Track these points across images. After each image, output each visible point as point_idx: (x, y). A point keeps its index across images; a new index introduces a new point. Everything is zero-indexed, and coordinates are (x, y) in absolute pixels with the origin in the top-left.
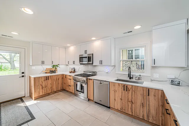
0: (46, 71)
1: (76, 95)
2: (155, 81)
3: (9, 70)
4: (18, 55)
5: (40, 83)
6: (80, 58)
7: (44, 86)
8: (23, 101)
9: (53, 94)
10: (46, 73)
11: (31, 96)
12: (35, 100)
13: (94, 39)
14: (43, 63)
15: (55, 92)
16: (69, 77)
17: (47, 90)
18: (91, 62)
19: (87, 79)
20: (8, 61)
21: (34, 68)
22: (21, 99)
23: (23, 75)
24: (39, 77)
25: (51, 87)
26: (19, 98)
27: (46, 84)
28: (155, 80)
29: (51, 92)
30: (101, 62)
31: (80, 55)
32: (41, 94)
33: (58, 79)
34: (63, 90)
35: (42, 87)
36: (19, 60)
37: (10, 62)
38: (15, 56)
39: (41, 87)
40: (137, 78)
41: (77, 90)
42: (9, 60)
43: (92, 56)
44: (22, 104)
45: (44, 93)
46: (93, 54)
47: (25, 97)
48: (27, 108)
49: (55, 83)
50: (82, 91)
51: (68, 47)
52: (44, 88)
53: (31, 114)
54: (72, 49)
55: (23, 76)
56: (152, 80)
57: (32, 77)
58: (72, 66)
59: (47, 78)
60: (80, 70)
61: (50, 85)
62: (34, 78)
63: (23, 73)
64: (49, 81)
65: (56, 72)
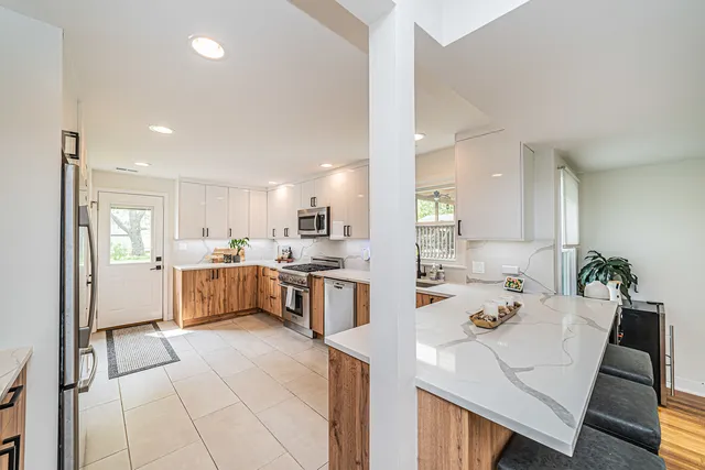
0: (215, 257)
1: (287, 323)
2: (476, 284)
3: (128, 256)
4: (148, 213)
5: (198, 285)
6: (300, 218)
7: (206, 295)
8: (156, 327)
9: (230, 318)
10: (214, 261)
11: (175, 320)
12: (184, 327)
13: (327, 166)
14: (205, 233)
15: (237, 314)
16: (271, 274)
17: (214, 306)
18: (324, 232)
19: (310, 278)
20: (125, 229)
21: (183, 246)
22: (154, 324)
23: (159, 263)
24: (195, 270)
25: (224, 300)
26: (149, 323)
27: (212, 288)
28: (475, 281)
29: (225, 314)
30: (347, 230)
31: (299, 212)
32: (199, 315)
33: (245, 279)
34: (258, 310)
35: (202, 296)
36: (149, 227)
37: (129, 234)
38: (141, 216)
39: (198, 296)
40: (434, 276)
41: (288, 309)
42: (128, 227)
43: (325, 213)
44: (155, 334)
45: (206, 315)
46: (329, 208)
47: (162, 320)
48: (165, 341)
49: (234, 288)
50: (299, 310)
51: (274, 188)
52: (206, 300)
53: (172, 353)
54: (282, 193)
55: (158, 268)
56: (469, 281)
57: (179, 268)
58: (284, 244)
59: (214, 274)
60: (304, 253)
61: (222, 293)
62: (184, 272)
63: (159, 259)
64: (220, 284)
65: (242, 258)
